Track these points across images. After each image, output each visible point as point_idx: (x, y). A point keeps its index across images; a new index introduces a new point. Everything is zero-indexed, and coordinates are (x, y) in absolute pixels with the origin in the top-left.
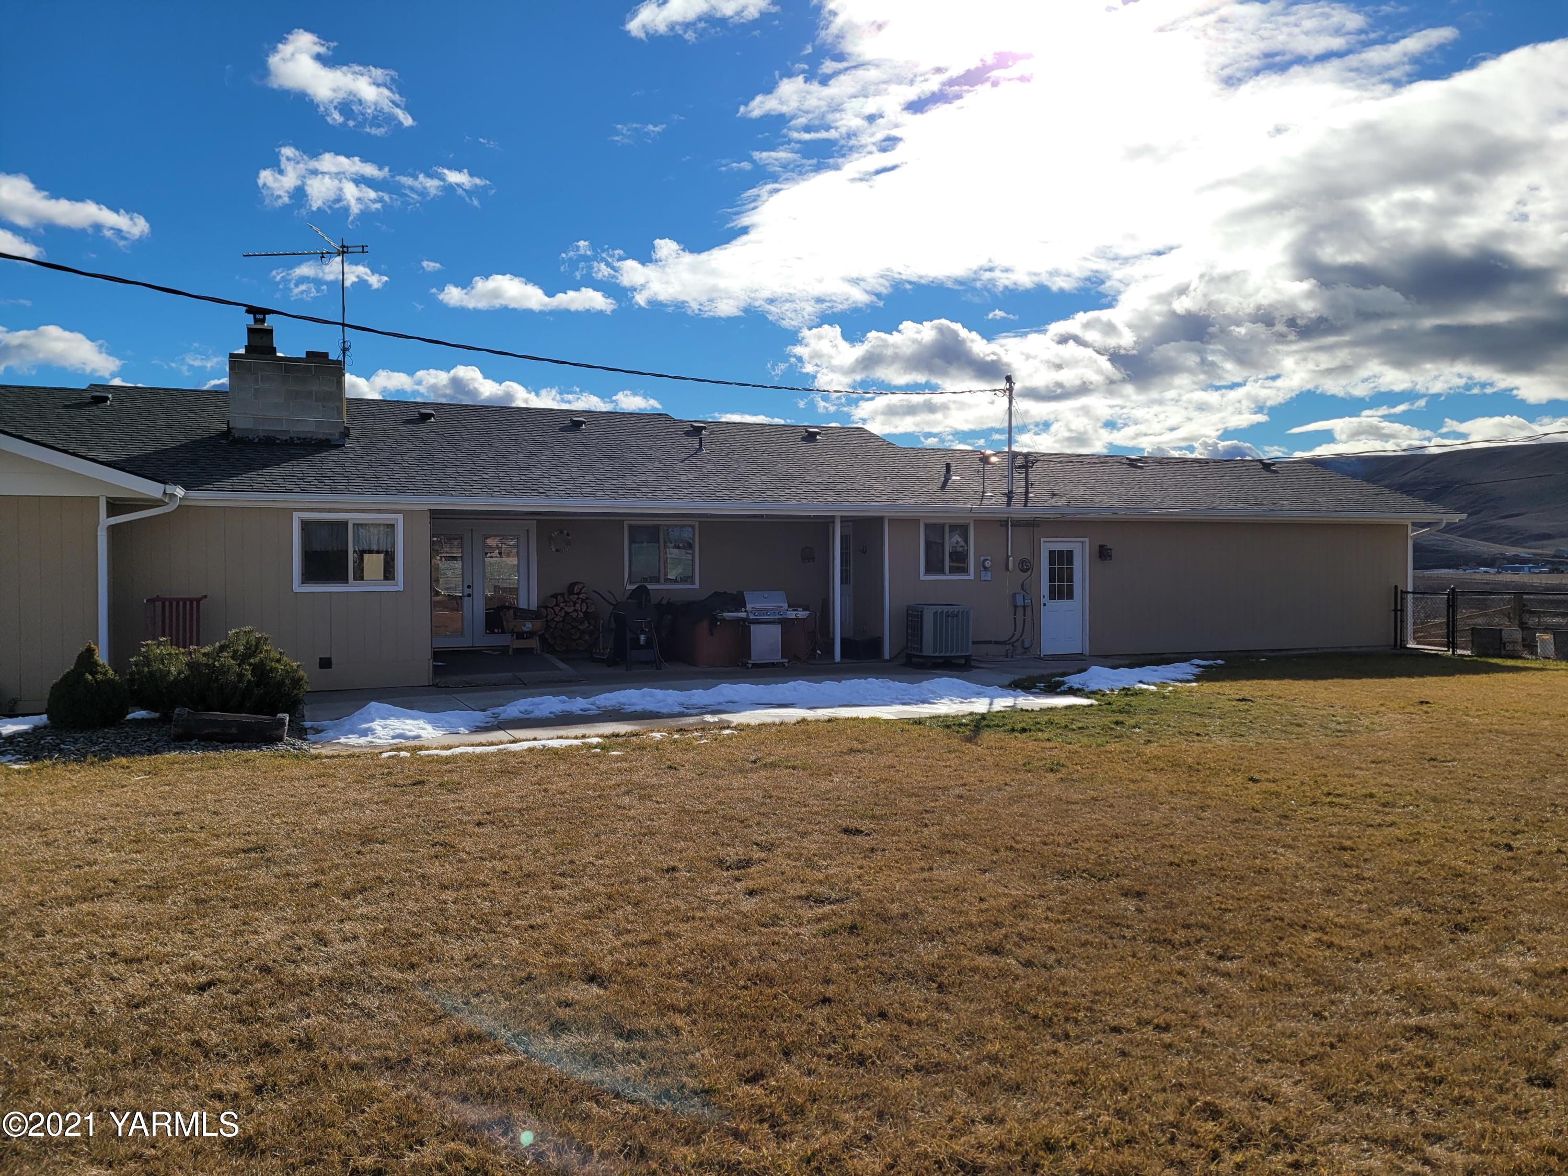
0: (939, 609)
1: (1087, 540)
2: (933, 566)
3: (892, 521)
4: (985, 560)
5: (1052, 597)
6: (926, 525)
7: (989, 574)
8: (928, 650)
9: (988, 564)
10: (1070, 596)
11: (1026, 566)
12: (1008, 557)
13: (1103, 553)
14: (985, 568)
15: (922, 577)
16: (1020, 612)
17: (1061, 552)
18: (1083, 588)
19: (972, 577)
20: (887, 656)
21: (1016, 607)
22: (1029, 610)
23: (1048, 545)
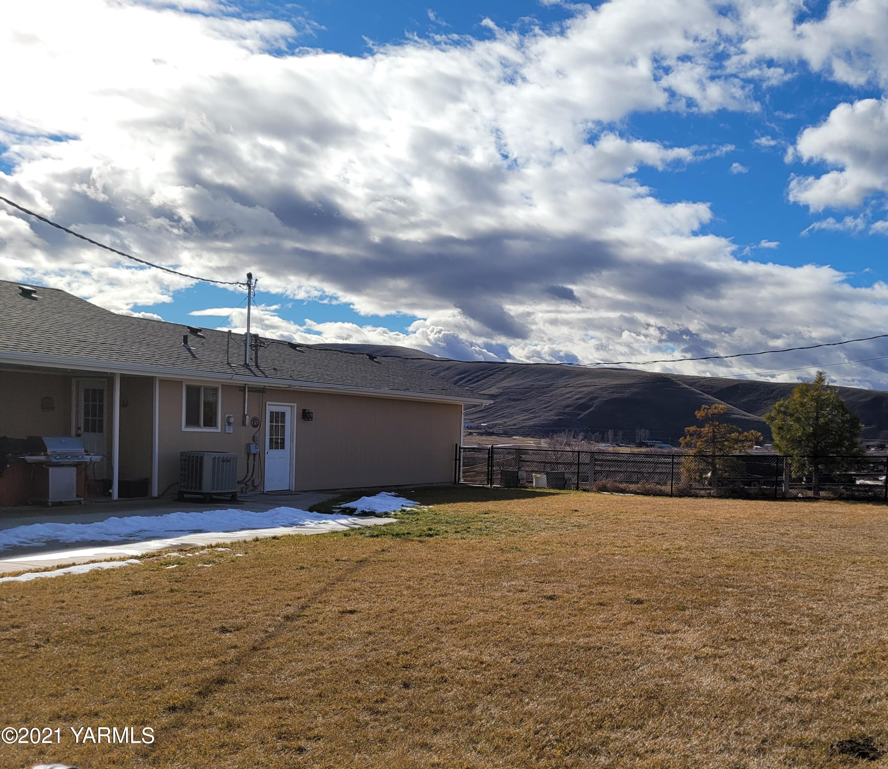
0: (217, 455)
1: (295, 405)
2: (192, 421)
3: (162, 381)
4: (229, 417)
5: (271, 448)
6: (189, 388)
7: (231, 428)
8: (207, 487)
9: (232, 420)
10: (283, 447)
11: (256, 423)
12: (244, 416)
13: (306, 415)
14: (229, 424)
15: (184, 429)
16: (251, 457)
17: (277, 413)
18: (292, 441)
19: (219, 430)
20: (155, 493)
21: (249, 454)
22: (257, 456)
23: (272, 407)
